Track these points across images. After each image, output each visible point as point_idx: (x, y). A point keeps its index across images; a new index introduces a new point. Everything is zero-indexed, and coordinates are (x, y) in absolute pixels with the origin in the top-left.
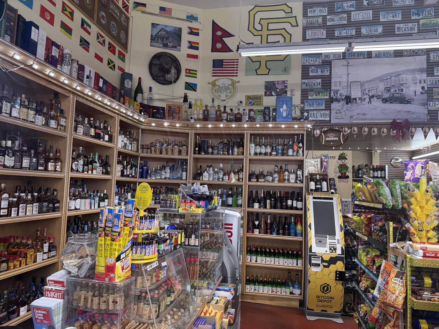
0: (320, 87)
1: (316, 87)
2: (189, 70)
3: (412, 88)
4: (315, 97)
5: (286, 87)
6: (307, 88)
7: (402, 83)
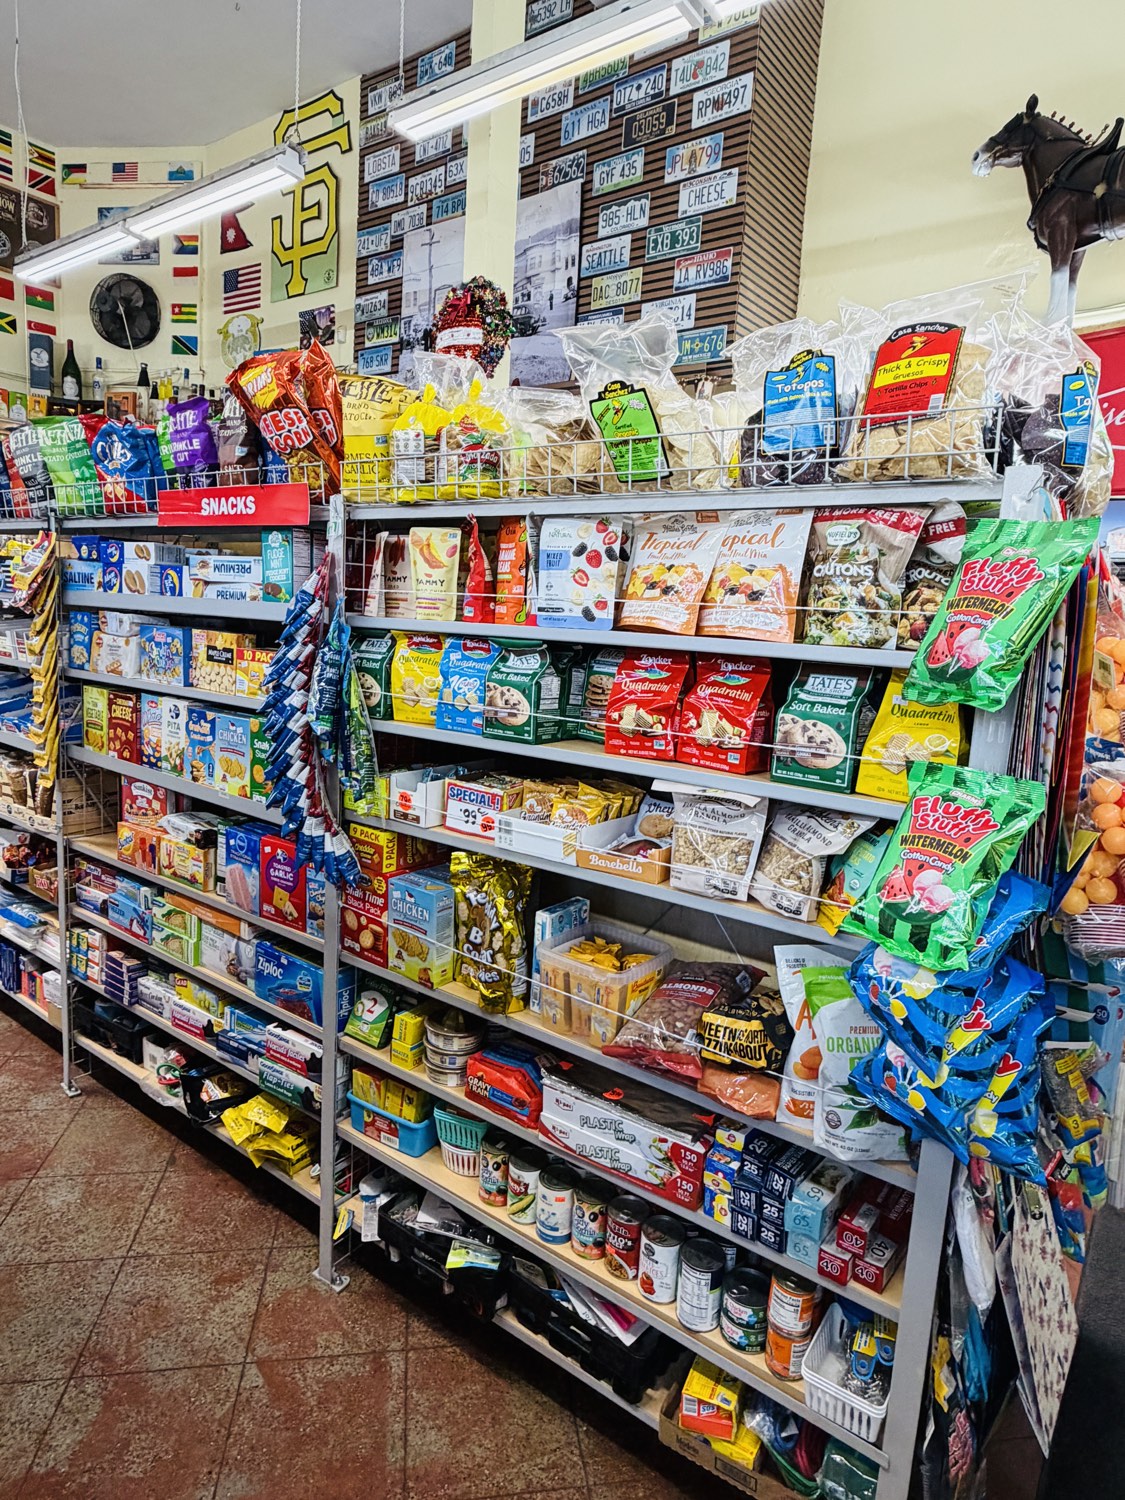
0: (384, 312)
1: (377, 314)
2: (180, 306)
3: (546, 289)
4: (376, 342)
5: (332, 321)
6: (364, 319)
7: (529, 274)
